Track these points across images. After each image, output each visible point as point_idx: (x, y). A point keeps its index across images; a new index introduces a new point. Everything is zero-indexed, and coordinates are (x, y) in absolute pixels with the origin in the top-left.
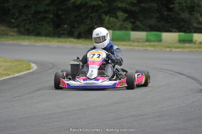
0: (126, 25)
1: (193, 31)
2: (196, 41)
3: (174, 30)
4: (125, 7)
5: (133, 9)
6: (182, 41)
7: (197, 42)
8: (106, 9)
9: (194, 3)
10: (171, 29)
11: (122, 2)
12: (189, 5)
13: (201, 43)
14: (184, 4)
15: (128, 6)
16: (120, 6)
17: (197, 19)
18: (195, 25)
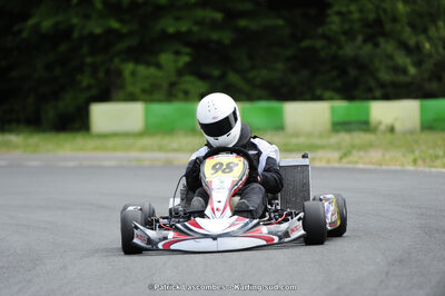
0: (189, 87)
1: (378, 93)
2: (380, 123)
3: (327, 94)
4: (189, 32)
5: (215, 36)
6: (340, 126)
7: (382, 127)
8: (133, 42)
9: (385, 11)
10: (318, 92)
11: (178, 19)
12: (372, 16)
13: (392, 129)
14: (356, 16)
15: (195, 28)
16: (171, 30)
17: (390, 57)
18: (385, 76)
